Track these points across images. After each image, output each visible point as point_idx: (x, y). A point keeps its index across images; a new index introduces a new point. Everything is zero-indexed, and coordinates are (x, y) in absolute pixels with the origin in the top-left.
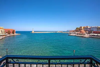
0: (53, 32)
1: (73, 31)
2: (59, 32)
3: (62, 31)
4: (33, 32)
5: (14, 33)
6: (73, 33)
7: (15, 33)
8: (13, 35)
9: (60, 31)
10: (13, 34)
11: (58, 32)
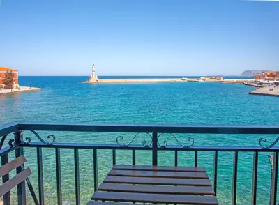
0: (180, 80)
1: (274, 76)
2: (207, 79)
3: (220, 77)
4: (94, 79)
5: (11, 81)
6: (271, 82)
7: (15, 85)
8: (9, 91)
9: (211, 77)
10: (5, 88)
11: (201, 80)
